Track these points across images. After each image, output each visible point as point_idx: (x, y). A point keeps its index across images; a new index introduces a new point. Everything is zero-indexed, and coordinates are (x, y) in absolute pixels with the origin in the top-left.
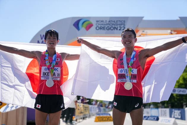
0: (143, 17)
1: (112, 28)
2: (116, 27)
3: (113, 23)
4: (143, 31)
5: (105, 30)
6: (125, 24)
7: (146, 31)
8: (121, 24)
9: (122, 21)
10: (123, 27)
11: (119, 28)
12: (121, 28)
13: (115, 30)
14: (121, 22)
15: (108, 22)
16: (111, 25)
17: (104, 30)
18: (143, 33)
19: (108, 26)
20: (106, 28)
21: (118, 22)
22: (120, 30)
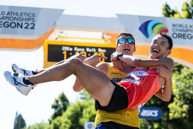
0: (63, 10)
1: (13, 25)
2: (21, 24)
4: (62, 32)
6: (35, 19)
7: (65, 32)
8: (29, 20)
9: (31, 13)
10: (31, 24)
11: (24, 26)
12: (28, 25)
13: (18, 27)
15: (6, 15)
16: (11, 20)
18: (62, 35)
19: (7, 20)
22: (26, 28)
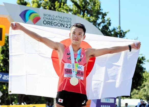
3: (60, 19)
5: (53, 25)
14: (68, 19)
17: (51, 25)
20: (53, 23)
21: (65, 18)
